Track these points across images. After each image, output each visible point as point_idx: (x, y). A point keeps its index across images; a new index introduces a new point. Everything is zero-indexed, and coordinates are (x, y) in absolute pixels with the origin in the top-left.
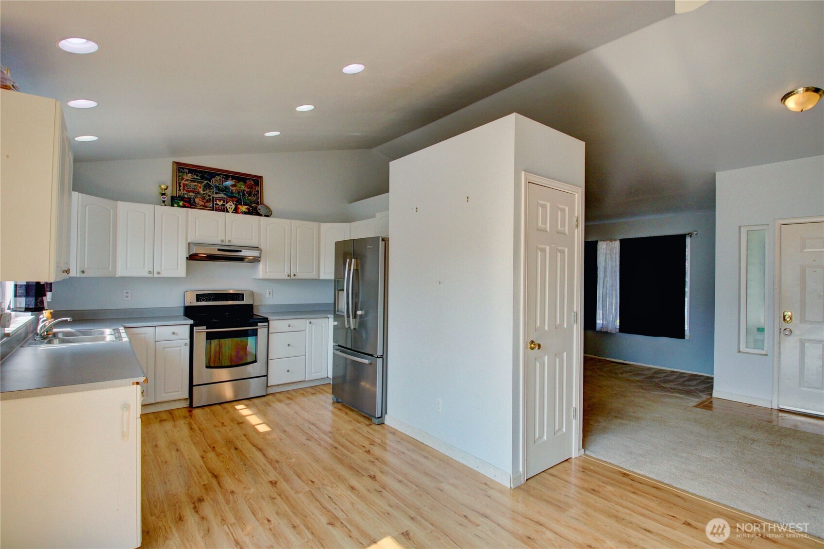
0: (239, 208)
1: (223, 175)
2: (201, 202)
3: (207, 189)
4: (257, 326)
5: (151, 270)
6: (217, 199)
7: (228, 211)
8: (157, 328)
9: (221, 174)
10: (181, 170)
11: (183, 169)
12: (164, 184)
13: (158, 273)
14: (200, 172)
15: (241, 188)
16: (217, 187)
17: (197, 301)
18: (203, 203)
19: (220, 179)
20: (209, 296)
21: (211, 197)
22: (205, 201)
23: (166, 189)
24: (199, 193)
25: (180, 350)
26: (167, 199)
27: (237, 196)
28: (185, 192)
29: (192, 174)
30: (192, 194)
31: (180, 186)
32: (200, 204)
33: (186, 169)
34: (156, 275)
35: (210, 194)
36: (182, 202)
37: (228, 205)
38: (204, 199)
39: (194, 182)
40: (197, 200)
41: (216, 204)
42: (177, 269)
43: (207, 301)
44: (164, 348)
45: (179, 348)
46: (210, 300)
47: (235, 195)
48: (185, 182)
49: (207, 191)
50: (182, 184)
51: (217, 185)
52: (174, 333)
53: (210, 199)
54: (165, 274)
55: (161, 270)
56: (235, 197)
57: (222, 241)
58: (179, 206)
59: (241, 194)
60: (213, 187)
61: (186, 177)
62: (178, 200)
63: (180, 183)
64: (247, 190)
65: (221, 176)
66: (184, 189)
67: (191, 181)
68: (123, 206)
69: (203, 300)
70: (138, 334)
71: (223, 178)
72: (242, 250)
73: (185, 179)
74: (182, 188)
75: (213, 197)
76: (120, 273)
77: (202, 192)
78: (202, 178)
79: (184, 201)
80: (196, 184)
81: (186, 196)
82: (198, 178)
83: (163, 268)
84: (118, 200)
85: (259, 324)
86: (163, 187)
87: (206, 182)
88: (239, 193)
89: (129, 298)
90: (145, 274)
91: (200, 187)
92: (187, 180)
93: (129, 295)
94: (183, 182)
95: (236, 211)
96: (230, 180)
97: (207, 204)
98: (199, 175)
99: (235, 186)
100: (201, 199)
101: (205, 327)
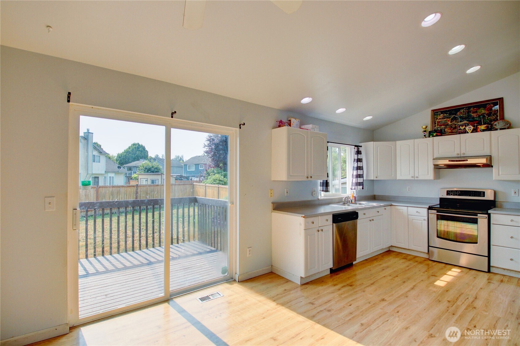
0: (478, 128)
1: (466, 107)
2: (449, 130)
3: (453, 121)
4: (477, 216)
5: (413, 176)
6: (460, 126)
7: (468, 133)
8: (409, 207)
9: (464, 107)
10: (436, 114)
11: (437, 112)
13: (417, 177)
14: (449, 111)
15: (481, 112)
16: (461, 117)
17: (447, 195)
18: (451, 131)
19: (464, 111)
20: (456, 192)
21: (457, 125)
22: (452, 129)
23: (426, 128)
24: (448, 125)
26: (427, 134)
27: (477, 119)
28: (438, 126)
29: (443, 114)
30: (443, 126)
31: (435, 124)
32: (449, 132)
33: (439, 112)
34: (416, 179)
35: (456, 123)
36: (435, 133)
37: (467, 128)
38: (452, 127)
39: (445, 118)
40: (446, 130)
41: (459, 129)
42: (428, 174)
43: (454, 195)
44: (413, 220)
46: (456, 195)
47: (476, 119)
48: (438, 121)
49: (454, 122)
50: (436, 122)
51: (462, 116)
52: (417, 212)
53: (456, 127)
55: (419, 175)
56: (476, 120)
57: (458, 154)
58: (433, 136)
59: (482, 117)
60: (458, 118)
61: (439, 117)
62: (432, 133)
63: (435, 122)
64: (487, 112)
66: (438, 125)
67: (442, 118)
68: (399, 143)
69: (452, 195)
70: (399, 209)
71: (466, 110)
72: (468, 160)
73: (438, 119)
74: (436, 125)
75: (458, 125)
76: (399, 177)
77: (450, 123)
78: (450, 114)
79: (437, 133)
81: (439, 129)
82: (448, 115)
84: (396, 141)
85: (479, 215)
86: (424, 127)
87: (453, 116)
88: (479, 116)
89: (410, 191)
90: (410, 178)
91: (449, 121)
92: (440, 119)
93: (410, 189)
94: (437, 120)
95: (475, 130)
96: (472, 109)
97: (454, 131)
98: (448, 113)
99: (476, 112)
100: (449, 129)
101: (436, 211)
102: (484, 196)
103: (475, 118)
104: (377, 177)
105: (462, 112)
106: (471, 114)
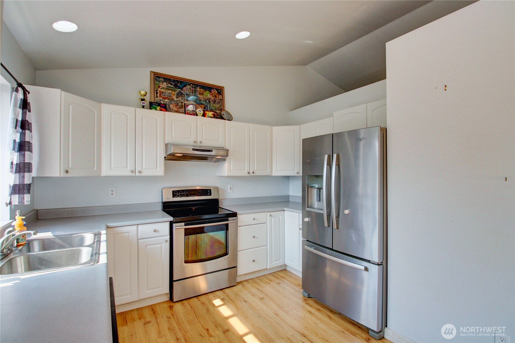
0: (206, 113)
1: (193, 84)
2: (175, 108)
3: (179, 96)
4: (228, 220)
5: (133, 169)
7: (197, 115)
8: (139, 226)
9: (191, 84)
10: (157, 79)
11: (159, 77)
12: (143, 90)
13: (140, 172)
14: (174, 81)
15: (207, 96)
17: (173, 197)
18: (176, 109)
19: (190, 88)
20: (183, 193)
22: (178, 107)
23: (145, 95)
24: (173, 99)
25: (161, 246)
26: (147, 103)
27: (204, 103)
28: (161, 98)
29: (167, 82)
30: (168, 101)
31: (157, 93)
32: (174, 110)
33: (162, 78)
34: (137, 174)
35: (182, 101)
36: (159, 107)
37: (198, 111)
38: (178, 105)
39: (169, 90)
40: (171, 106)
41: (187, 109)
42: (156, 168)
43: (181, 197)
44: (146, 246)
45: (160, 245)
46: (184, 196)
47: (202, 102)
48: (161, 90)
49: (180, 99)
50: (158, 92)
52: (155, 231)
53: (182, 105)
54: (146, 173)
55: (142, 169)
56: (202, 104)
57: (195, 142)
58: (156, 110)
59: (208, 101)
60: (184, 95)
61: (162, 85)
62: (156, 105)
63: (157, 91)
64: (212, 98)
65: (191, 85)
66: (160, 96)
67: (166, 89)
68: (106, 108)
69: (178, 196)
70: (122, 233)
71: (192, 87)
72: (213, 150)
73: (161, 87)
74: (158, 95)
75: (185, 104)
76: (105, 172)
77: (175, 99)
78: (176, 86)
79: (161, 107)
80: (170, 91)
81: (162, 102)
82: (172, 86)
83: (144, 167)
84: (101, 103)
85: (229, 219)
86: (143, 93)
87: (179, 90)
88: (205, 100)
89: (114, 196)
90: (127, 173)
91: (174, 95)
92: (163, 88)
93: (114, 192)
94: (159, 89)
95: (204, 115)
96: (198, 89)
97: (180, 110)
98: (173, 84)
99: (203, 94)
100: (175, 106)
101: (183, 224)
102: (211, 195)
103: (202, 100)
104: (67, 172)
105: (188, 89)
106: (198, 94)
